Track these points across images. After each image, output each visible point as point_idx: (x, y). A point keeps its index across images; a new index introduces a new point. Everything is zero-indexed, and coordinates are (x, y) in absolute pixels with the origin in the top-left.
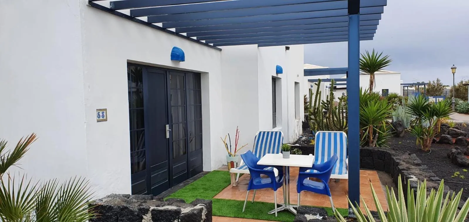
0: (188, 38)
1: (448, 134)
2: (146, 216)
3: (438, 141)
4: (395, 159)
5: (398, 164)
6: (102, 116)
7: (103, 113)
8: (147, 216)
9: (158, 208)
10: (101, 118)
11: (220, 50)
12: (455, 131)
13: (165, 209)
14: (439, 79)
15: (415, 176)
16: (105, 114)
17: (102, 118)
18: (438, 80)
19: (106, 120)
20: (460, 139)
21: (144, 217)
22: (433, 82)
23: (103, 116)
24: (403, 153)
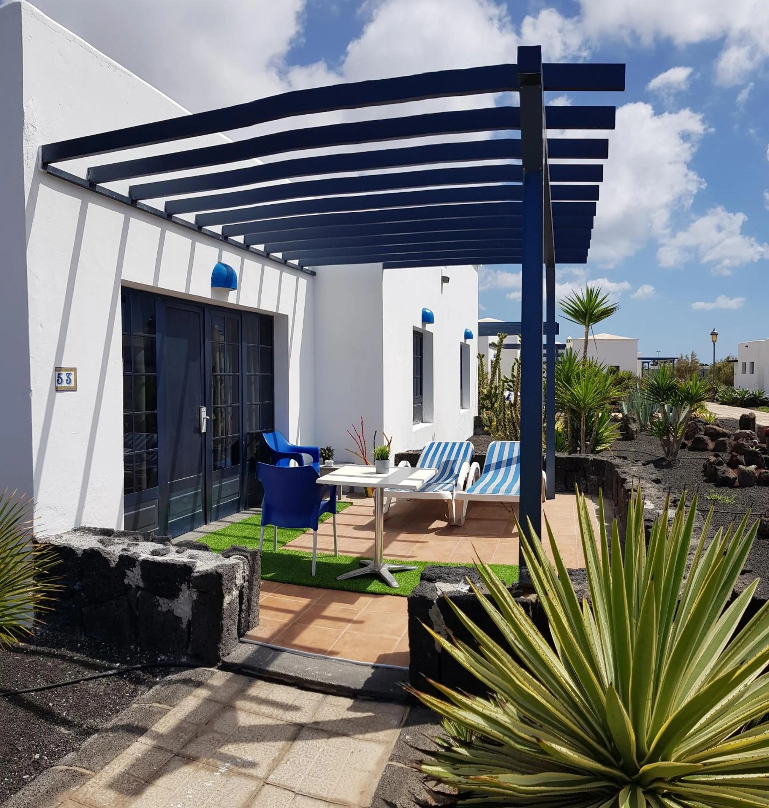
0: (245, 248)
1: (705, 435)
2: (132, 571)
3: (689, 445)
4: (619, 472)
5: (624, 480)
6: (67, 380)
7: (68, 375)
8: (134, 571)
9: (155, 557)
10: (64, 384)
11: (313, 274)
12: (715, 429)
13: (166, 561)
14: (695, 352)
15: (650, 500)
16: (72, 377)
17: (66, 385)
18: (693, 355)
19: (74, 390)
20: (721, 441)
21: (127, 574)
22: (686, 356)
23: (69, 381)
24: (633, 462)
